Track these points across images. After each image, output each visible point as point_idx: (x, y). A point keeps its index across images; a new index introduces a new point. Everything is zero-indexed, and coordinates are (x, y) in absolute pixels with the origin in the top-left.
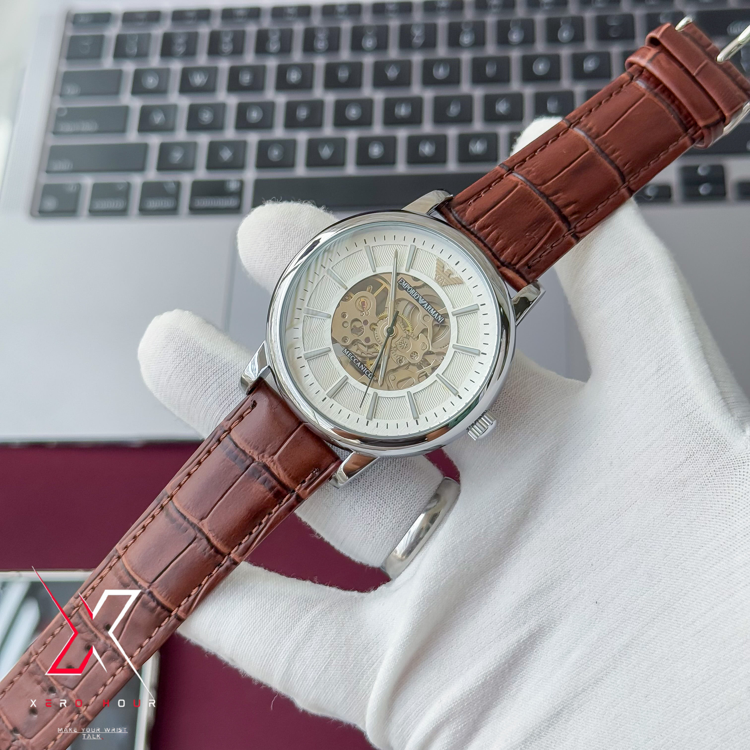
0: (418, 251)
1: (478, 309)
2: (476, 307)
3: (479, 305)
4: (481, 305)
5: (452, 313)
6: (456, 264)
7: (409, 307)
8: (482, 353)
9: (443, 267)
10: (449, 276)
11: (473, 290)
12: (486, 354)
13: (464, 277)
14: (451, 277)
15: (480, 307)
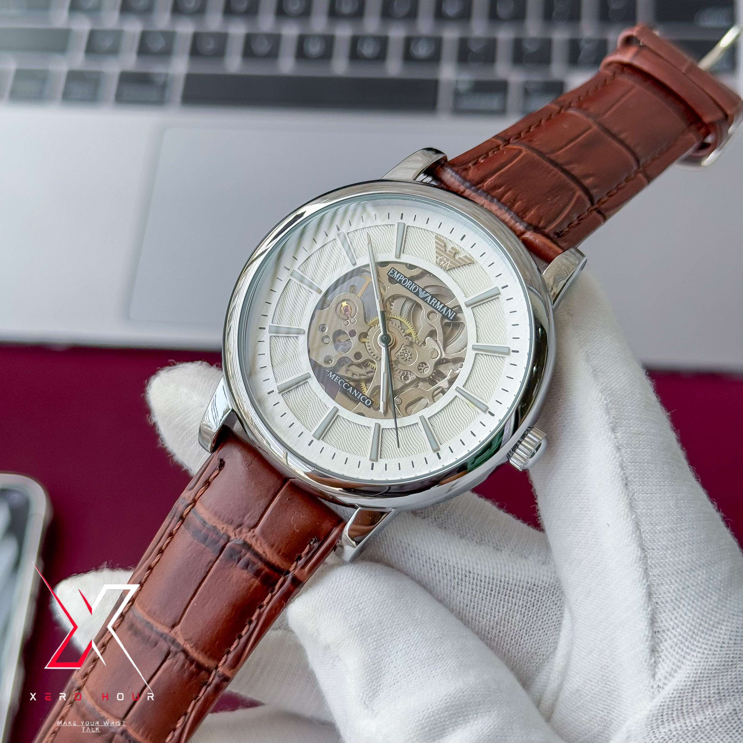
0: (409, 229)
1: (499, 294)
2: (496, 292)
3: (500, 288)
4: (503, 288)
5: (465, 303)
6: (462, 239)
7: (408, 305)
8: (513, 351)
9: (445, 245)
10: (454, 256)
11: (489, 270)
12: (518, 352)
13: (475, 254)
14: (457, 257)
15: (502, 291)
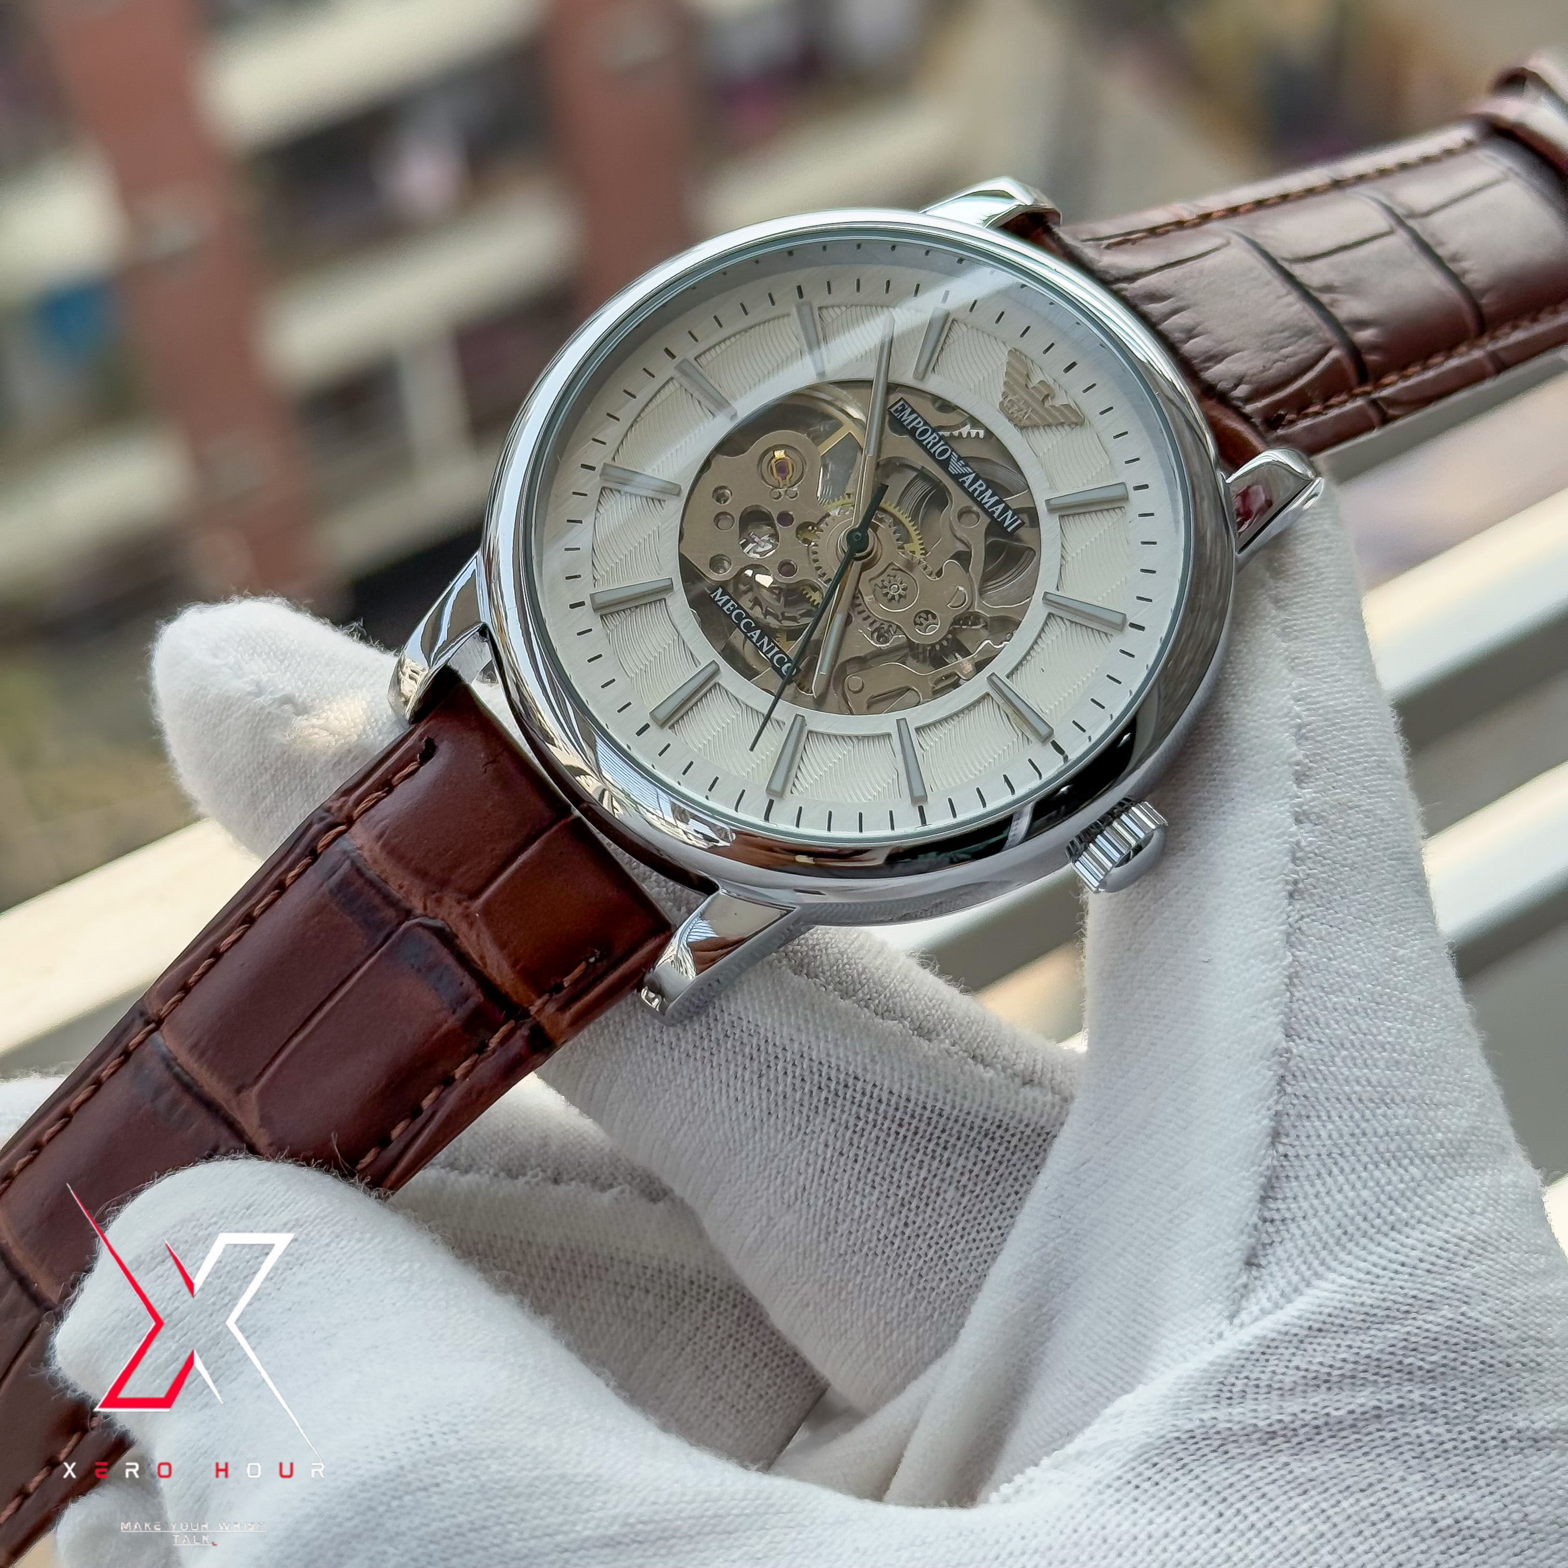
0: (956, 326)
1: (1125, 498)
2: (1118, 492)
3: (1130, 488)
4: (1137, 488)
5: (1048, 501)
6: (1068, 369)
7: (921, 488)
8: (1133, 625)
9: (1028, 376)
10: (1043, 401)
11: (1112, 444)
12: (1142, 628)
13: (1090, 405)
14: (1047, 405)
15: (1133, 494)
